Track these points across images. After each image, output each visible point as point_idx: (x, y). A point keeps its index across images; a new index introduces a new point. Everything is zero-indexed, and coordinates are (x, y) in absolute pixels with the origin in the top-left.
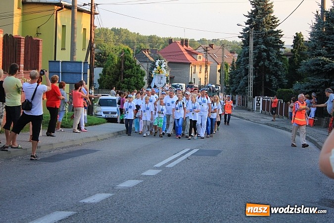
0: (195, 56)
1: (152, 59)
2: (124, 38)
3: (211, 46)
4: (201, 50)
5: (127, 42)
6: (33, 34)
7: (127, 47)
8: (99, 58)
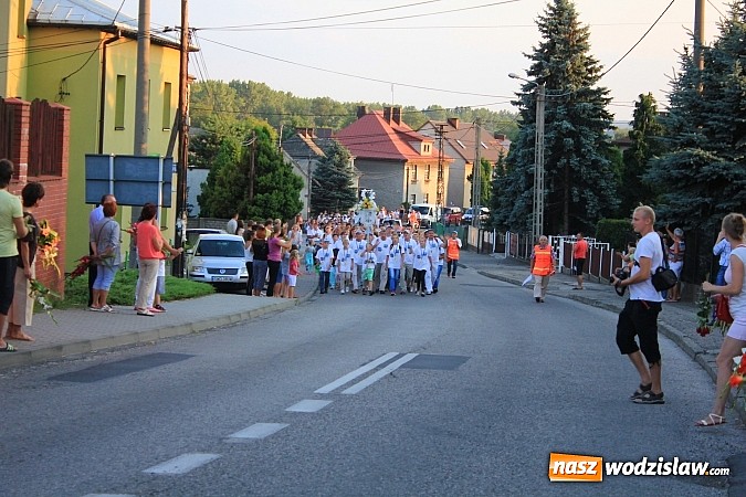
0: (414, 144)
1: (319, 151)
2: (257, 103)
3: (452, 122)
4: (428, 131)
5: (265, 113)
6: (48, 95)
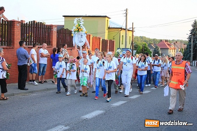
0: (170, 46)
1: (154, 47)
3: (176, 42)
4: (173, 44)
5: (145, 41)
6: (112, 39)
7: (145, 43)
8: (135, 47)
